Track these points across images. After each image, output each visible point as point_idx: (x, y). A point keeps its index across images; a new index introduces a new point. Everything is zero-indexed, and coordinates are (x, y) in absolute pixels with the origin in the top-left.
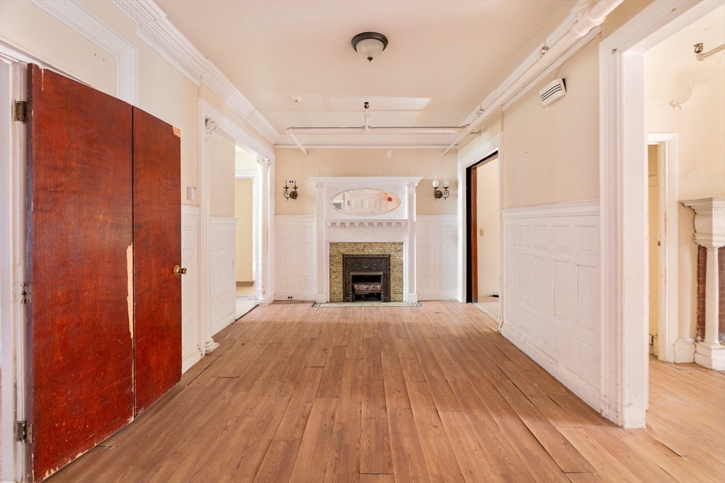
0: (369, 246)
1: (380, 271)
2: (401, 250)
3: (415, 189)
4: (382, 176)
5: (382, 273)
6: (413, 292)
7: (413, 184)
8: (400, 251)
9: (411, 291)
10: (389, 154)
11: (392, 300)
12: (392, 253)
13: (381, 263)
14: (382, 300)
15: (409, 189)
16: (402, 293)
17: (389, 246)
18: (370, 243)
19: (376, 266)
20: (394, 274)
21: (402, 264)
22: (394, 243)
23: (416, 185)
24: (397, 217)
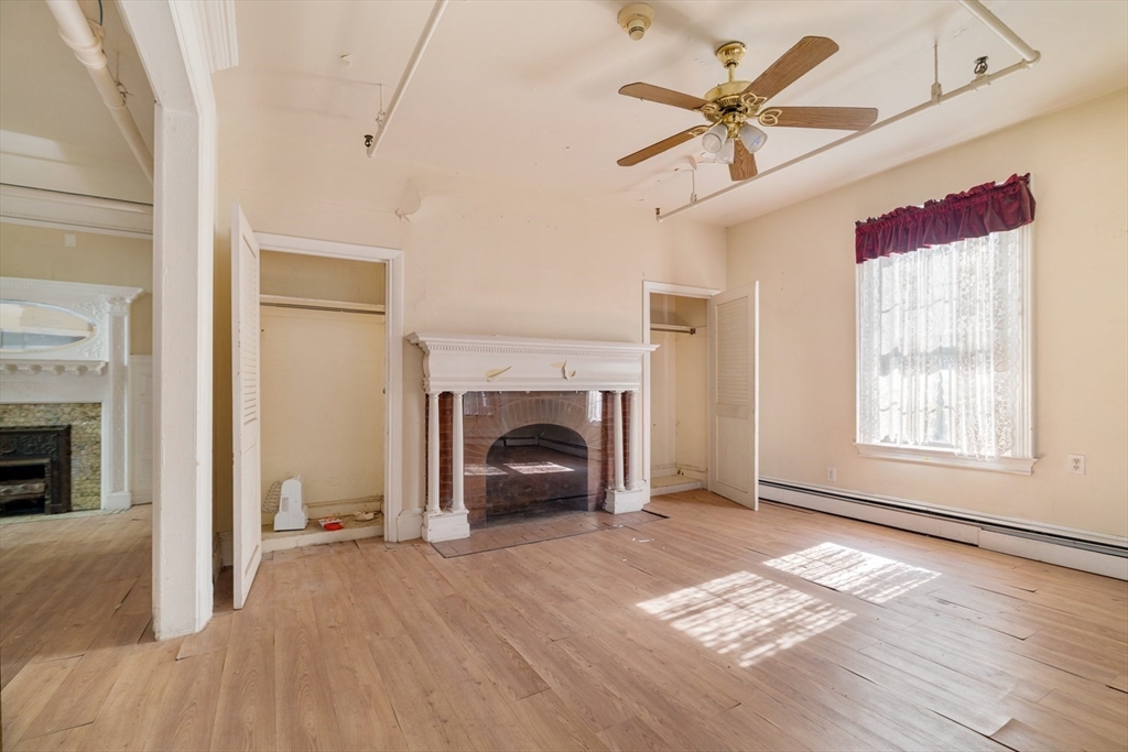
0: (17, 411)
1: (44, 456)
2: (97, 417)
3: (125, 307)
4: (53, 279)
5: (46, 461)
6: (122, 489)
7: (122, 299)
8: (94, 418)
9: (117, 487)
10: (70, 241)
11: (75, 508)
12: (74, 423)
13: (44, 441)
14: (46, 510)
15: (112, 309)
16: (98, 494)
17: (67, 410)
18: (20, 406)
19: (33, 448)
20: (79, 461)
21: (99, 442)
22: (82, 405)
23: (128, 301)
24: (86, 357)
